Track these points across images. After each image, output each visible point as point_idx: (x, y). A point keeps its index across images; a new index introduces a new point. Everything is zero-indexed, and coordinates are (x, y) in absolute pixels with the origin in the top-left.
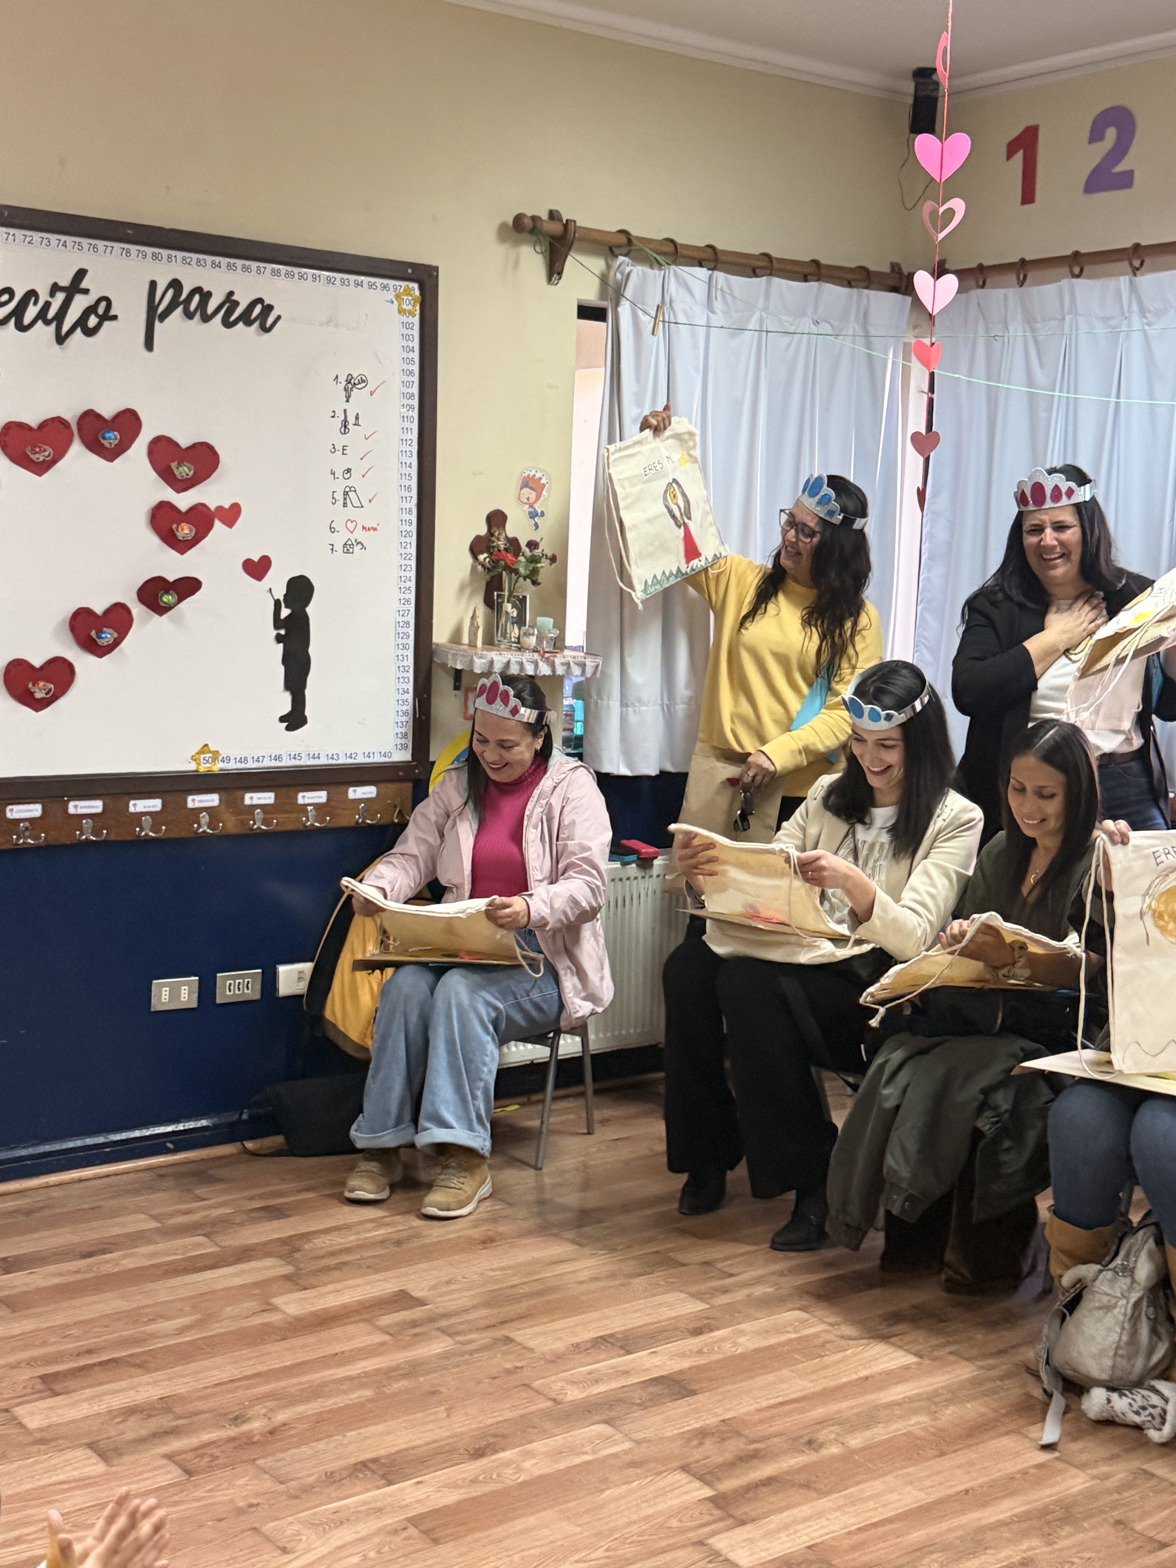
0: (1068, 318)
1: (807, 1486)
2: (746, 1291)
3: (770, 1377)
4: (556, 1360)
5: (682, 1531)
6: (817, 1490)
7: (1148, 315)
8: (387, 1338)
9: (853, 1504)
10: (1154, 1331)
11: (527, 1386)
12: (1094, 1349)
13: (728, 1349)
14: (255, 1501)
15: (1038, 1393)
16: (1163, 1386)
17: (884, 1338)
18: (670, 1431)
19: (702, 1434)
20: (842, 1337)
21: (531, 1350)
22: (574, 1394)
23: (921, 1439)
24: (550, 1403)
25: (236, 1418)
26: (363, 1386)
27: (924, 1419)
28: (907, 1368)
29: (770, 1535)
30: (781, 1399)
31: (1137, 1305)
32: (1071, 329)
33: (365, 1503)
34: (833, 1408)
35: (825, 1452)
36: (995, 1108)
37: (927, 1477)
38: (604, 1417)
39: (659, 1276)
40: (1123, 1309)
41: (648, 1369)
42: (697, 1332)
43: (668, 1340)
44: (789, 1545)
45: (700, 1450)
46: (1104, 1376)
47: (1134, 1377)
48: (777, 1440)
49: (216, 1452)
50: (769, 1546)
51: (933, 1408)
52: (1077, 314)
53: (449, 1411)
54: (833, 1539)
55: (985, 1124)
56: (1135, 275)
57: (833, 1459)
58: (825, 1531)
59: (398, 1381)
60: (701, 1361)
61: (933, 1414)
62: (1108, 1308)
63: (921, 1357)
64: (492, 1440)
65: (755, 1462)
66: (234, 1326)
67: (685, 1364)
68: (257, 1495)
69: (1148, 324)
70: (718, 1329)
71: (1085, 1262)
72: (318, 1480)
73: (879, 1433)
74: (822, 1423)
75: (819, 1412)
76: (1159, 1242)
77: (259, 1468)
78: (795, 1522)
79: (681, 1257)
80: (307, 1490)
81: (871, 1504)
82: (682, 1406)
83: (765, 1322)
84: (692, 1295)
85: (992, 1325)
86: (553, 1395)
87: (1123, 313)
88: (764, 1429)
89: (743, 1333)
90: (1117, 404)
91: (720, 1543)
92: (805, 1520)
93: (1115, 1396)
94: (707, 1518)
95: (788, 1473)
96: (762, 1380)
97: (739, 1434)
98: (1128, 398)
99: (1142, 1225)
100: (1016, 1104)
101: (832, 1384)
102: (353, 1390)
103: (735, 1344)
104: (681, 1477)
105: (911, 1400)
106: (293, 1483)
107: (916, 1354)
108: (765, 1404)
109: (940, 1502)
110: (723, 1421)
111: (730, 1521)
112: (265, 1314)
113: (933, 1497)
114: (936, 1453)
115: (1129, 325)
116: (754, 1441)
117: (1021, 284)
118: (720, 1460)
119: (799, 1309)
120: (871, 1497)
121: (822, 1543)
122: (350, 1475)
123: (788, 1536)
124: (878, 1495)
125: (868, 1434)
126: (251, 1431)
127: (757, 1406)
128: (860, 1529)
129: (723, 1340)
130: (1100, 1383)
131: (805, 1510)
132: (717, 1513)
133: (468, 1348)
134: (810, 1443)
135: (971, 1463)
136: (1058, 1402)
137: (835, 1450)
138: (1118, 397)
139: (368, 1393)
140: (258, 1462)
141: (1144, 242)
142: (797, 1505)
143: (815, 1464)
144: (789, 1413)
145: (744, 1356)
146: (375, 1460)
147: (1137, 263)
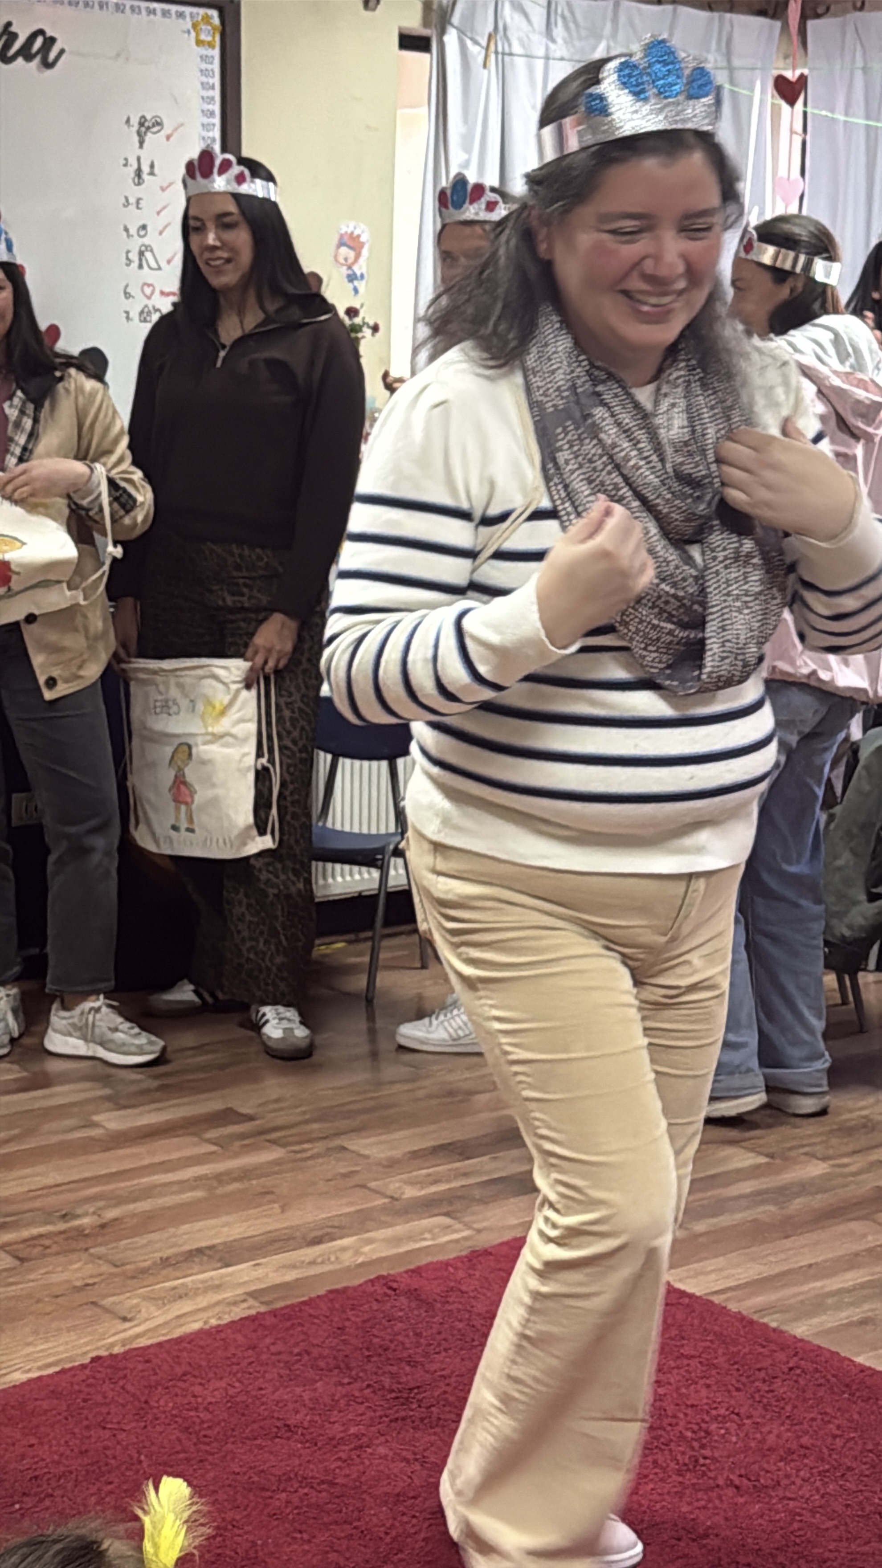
4: (392, 1165)
8: (214, 1148)
11: (364, 1186)
14: (91, 1281)
17: (734, 1143)
21: (367, 1157)
22: (411, 1192)
24: (387, 1200)
25: (65, 1216)
26: (193, 1188)
33: (203, 1282)
38: (445, 1210)
49: (47, 1242)
53: (283, 1209)
59: (228, 1183)
64: (329, 1230)
66: (54, 1139)
68: (91, 1276)
72: (154, 1263)
77: (91, 1255)
80: (144, 1271)
86: (389, 1193)
102: (182, 1192)
106: (128, 1267)
112: (84, 1130)
122: (186, 1260)
126: (80, 1226)
133: (299, 1156)
139: (199, 1194)
140: (92, 1251)
146: (210, 1248)
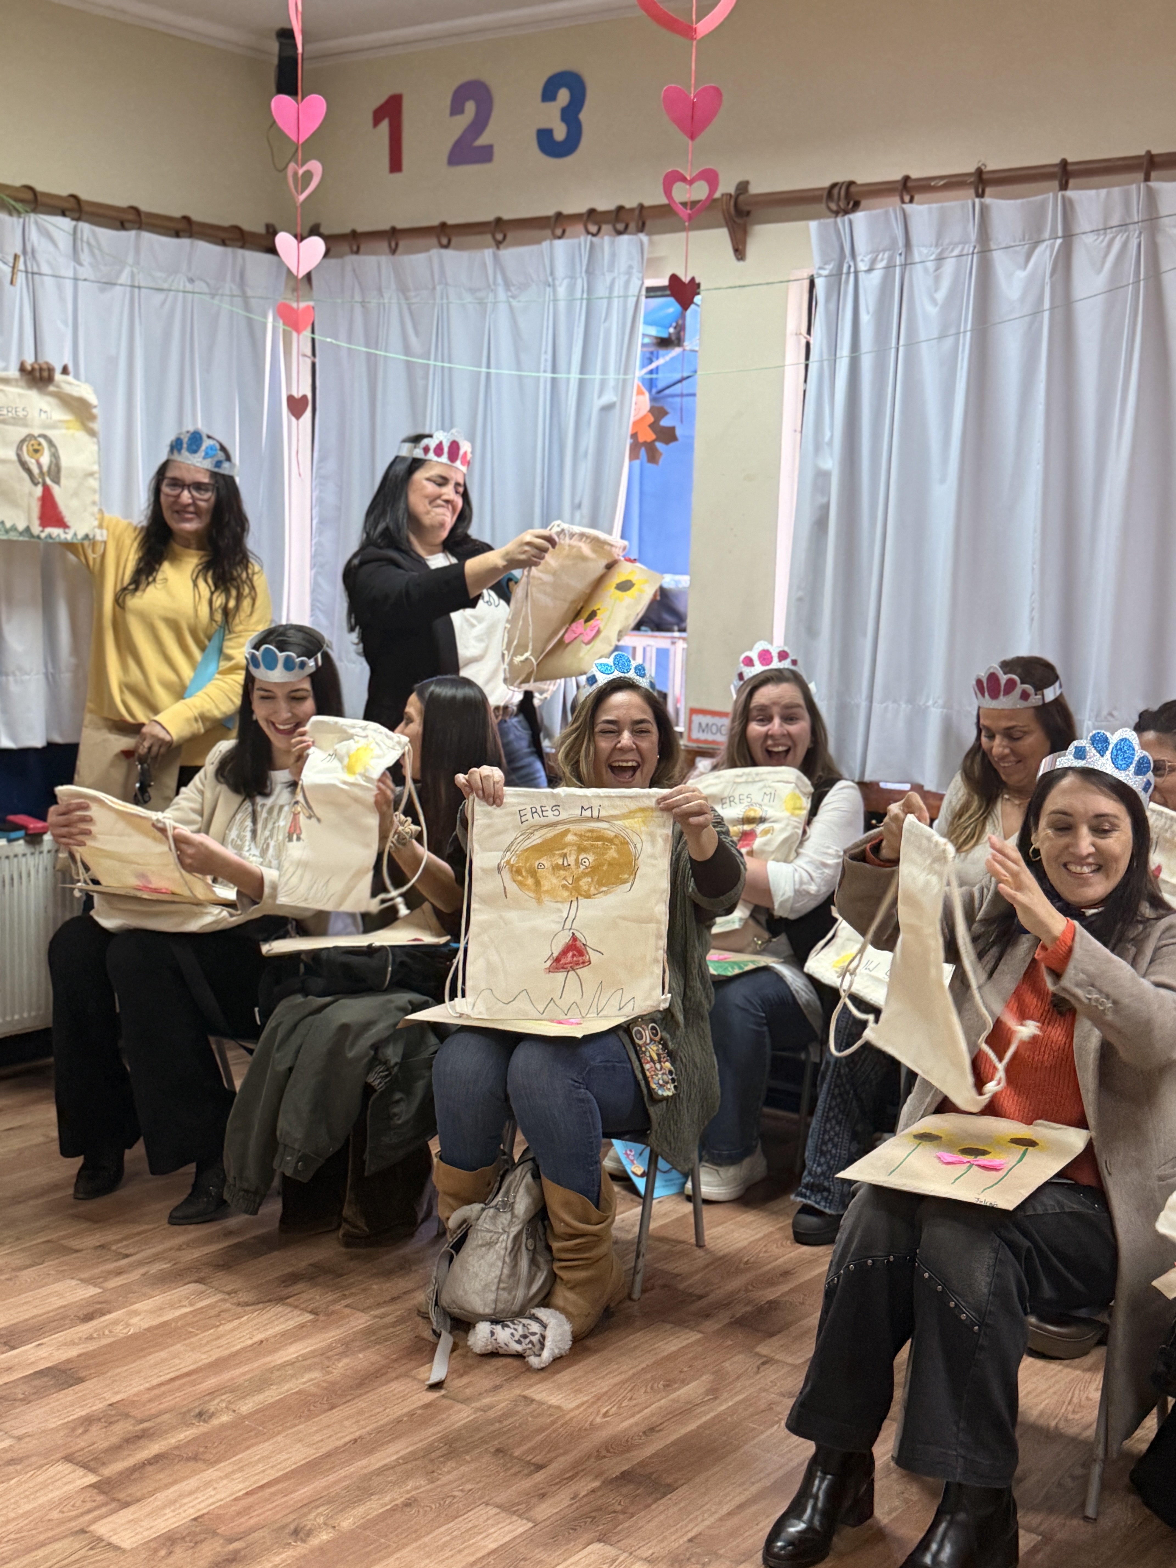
0: (438, 288)
1: (195, 1458)
2: (142, 1270)
3: (163, 1354)
5: (61, 1522)
6: (205, 1461)
7: (512, 289)
9: (241, 1469)
10: (533, 1262)
12: (477, 1285)
13: (120, 1331)
15: (428, 1334)
16: (541, 1313)
17: (281, 1300)
18: (54, 1423)
19: (88, 1421)
20: (239, 1304)
23: (314, 1395)
27: (316, 1374)
28: (302, 1326)
29: (154, 1513)
30: (172, 1375)
31: (517, 1237)
32: (442, 299)
34: (226, 1376)
35: (215, 1422)
36: (385, 1063)
37: (316, 1432)
39: (49, 1266)
40: (505, 1242)
41: (33, 1363)
42: (88, 1318)
43: (56, 1330)
44: (174, 1520)
45: (86, 1437)
46: (488, 1311)
47: (516, 1307)
48: (166, 1417)
50: (152, 1524)
51: (326, 1363)
52: (447, 284)
54: (220, 1507)
55: (375, 1080)
56: (498, 248)
57: (223, 1427)
58: (211, 1501)
60: (91, 1346)
61: (325, 1369)
62: (490, 1244)
63: (316, 1314)
65: (142, 1442)
67: (73, 1352)
69: (514, 297)
70: (110, 1312)
71: (469, 1202)
73: (271, 1395)
74: (213, 1393)
75: (212, 1382)
76: (536, 1176)
78: (181, 1496)
79: (74, 1243)
81: (260, 1467)
82: (69, 1395)
83: (159, 1299)
84: (82, 1280)
85: (388, 1274)
87: (489, 286)
88: (154, 1408)
89: (136, 1313)
90: (488, 374)
91: (102, 1528)
92: (191, 1493)
93: (498, 1328)
94: (89, 1505)
95: (177, 1448)
96: (152, 1359)
97: (127, 1416)
98: (497, 368)
99: (522, 1161)
100: (405, 1056)
101: (227, 1352)
103: (128, 1325)
104: (64, 1468)
105: (305, 1357)
107: (312, 1312)
108: (155, 1382)
109: (328, 1455)
110: (111, 1405)
111: (114, 1505)
113: (324, 1451)
114: (326, 1407)
115: (495, 297)
116: (142, 1421)
117: (394, 251)
118: (105, 1445)
119: (196, 1282)
120: (259, 1461)
121: (208, 1513)
123: (173, 1511)
124: (268, 1457)
125: (261, 1397)
127: (147, 1385)
128: (247, 1494)
129: (116, 1323)
130: (483, 1318)
131: (193, 1483)
132: (100, 1498)
134: (200, 1415)
135: (360, 1412)
136: (446, 1341)
137: (225, 1418)
138: (488, 367)
141: (506, 217)
142: (182, 1480)
143: (205, 1434)
144: (179, 1389)
145: (135, 1337)
147: (499, 237)
